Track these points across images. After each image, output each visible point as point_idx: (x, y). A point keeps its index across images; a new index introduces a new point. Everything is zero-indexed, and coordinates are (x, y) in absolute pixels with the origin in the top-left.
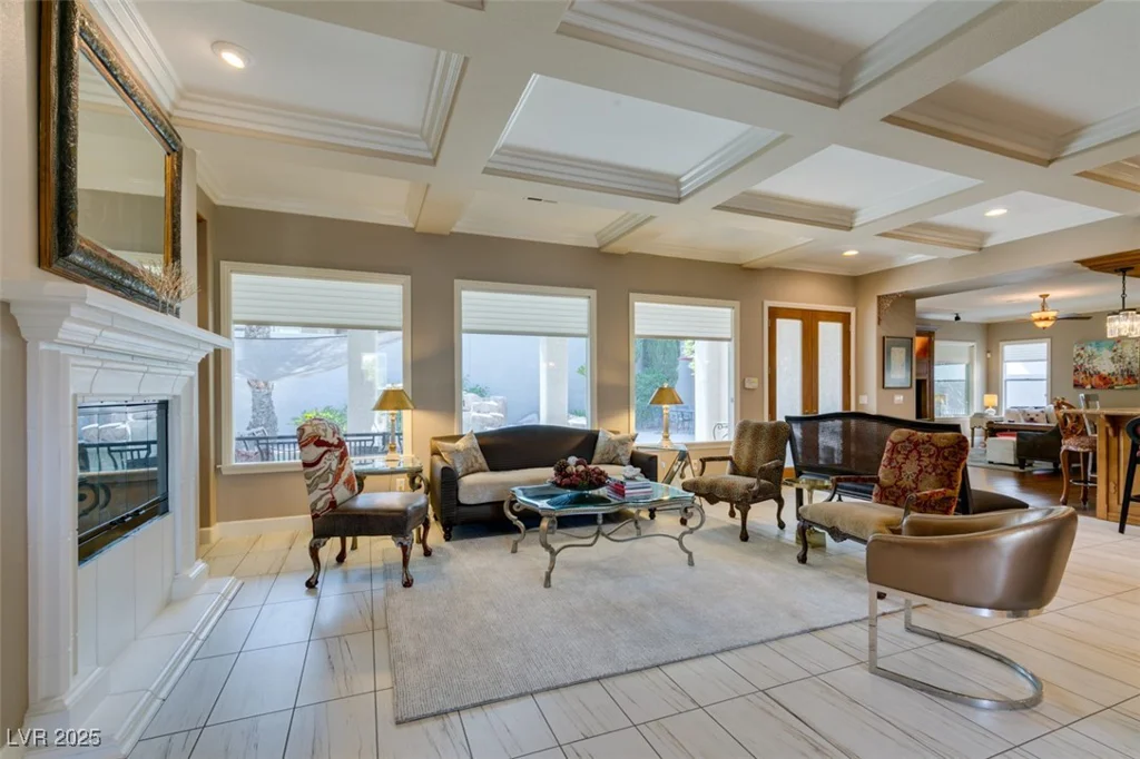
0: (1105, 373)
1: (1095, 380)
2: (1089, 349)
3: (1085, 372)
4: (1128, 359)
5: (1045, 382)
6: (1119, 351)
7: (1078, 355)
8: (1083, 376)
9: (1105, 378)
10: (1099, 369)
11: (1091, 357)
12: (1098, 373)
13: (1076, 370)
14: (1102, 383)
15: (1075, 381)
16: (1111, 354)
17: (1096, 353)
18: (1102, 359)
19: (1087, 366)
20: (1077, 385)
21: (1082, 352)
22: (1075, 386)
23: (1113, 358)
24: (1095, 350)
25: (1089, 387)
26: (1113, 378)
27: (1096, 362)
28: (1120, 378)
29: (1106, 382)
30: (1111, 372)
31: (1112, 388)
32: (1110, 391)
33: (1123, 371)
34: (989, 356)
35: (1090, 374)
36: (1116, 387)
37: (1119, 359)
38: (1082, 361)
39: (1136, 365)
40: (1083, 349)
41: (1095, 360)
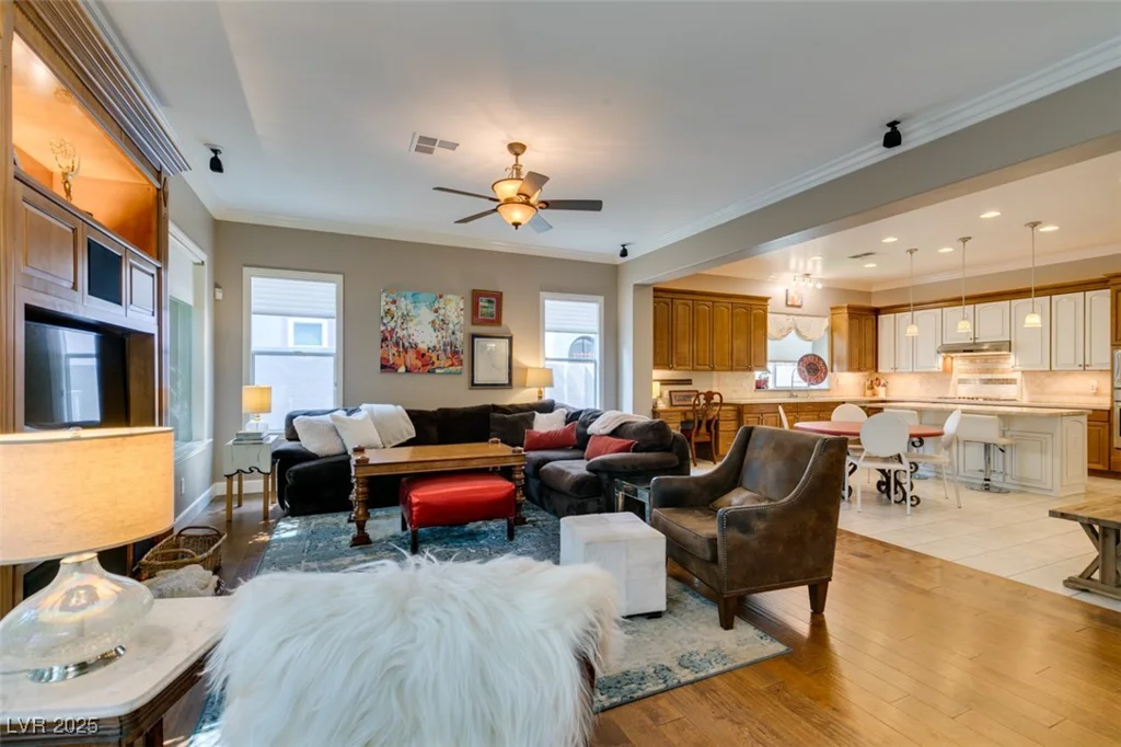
0: (423, 347)
1: (411, 358)
2: (403, 303)
3: (397, 344)
4: (451, 326)
5: (331, 360)
6: (442, 312)
7: (388, 312)
8: (394, 350)
9: (423, 355)
10: (416, 339)
11: (405, 317)
12: (415, 347)
13: (384, 339)
14: (419, 364)
15: (382, 359)
16: (432, 316)
17: (412, 313)
18: (420, 323)
19: (400, 334)
20: (386, 367)
21: (393, 308)
22: (383, 367)
23: (433, 322)
24: (410, 307)
25: (402, 369)
26: (434, 359)
27: (412, 327)
28: (442, 356)
29: (425, 362)
30: (431, 345)
31: (431, 372)
32: (430, 376)
33: (444, 345)
34: (219, 295)
35: (403, 347)
36: (437, 371)
37: (440, 324)
38: (392, 324)
39: (460, 336)
40: (394, 302)
41: (410, 324)
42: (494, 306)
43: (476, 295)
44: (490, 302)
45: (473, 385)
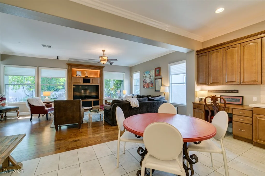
1: (146, 85)
2: (145, 74)
5: (139, 86)
6: (150, 75)
10: (147, 81)
12: (147, 83)
13: (144, 82)
15: (144, 85)
17: (147, 76)
18: (147, 78)
21: (144, 75)
22: (144, 87)
25: (145, 87)
28: (150, 85)
29: (148, 86)
30: (149, 82)
31: (149, 88)
32: (149, 89)
33: (151, 82)
34: (131, 77)
35: (146, 83)
36: (150, 88)
37: (150, 77)
38: (144, 79)
39: (153, 79)
40: (144, 74)
41: (146, 78)
42: (159, 71)
43: (156, 69)
44: (158, 70)
45: (155, 91)
